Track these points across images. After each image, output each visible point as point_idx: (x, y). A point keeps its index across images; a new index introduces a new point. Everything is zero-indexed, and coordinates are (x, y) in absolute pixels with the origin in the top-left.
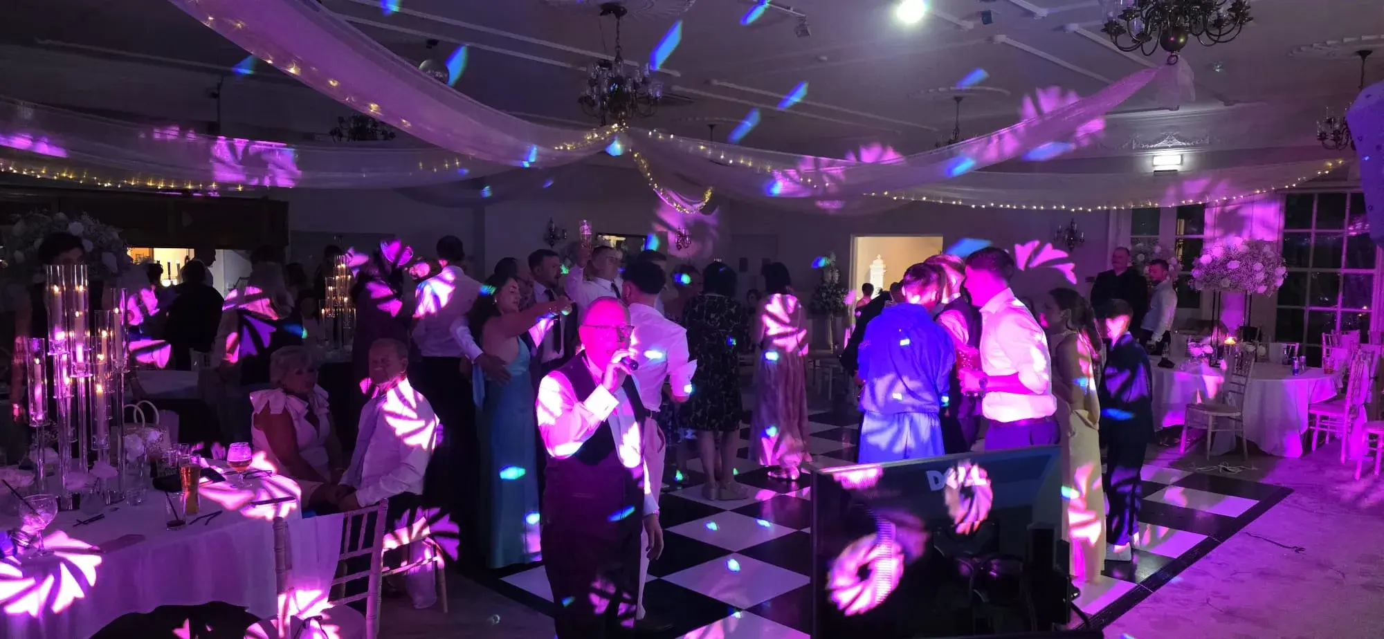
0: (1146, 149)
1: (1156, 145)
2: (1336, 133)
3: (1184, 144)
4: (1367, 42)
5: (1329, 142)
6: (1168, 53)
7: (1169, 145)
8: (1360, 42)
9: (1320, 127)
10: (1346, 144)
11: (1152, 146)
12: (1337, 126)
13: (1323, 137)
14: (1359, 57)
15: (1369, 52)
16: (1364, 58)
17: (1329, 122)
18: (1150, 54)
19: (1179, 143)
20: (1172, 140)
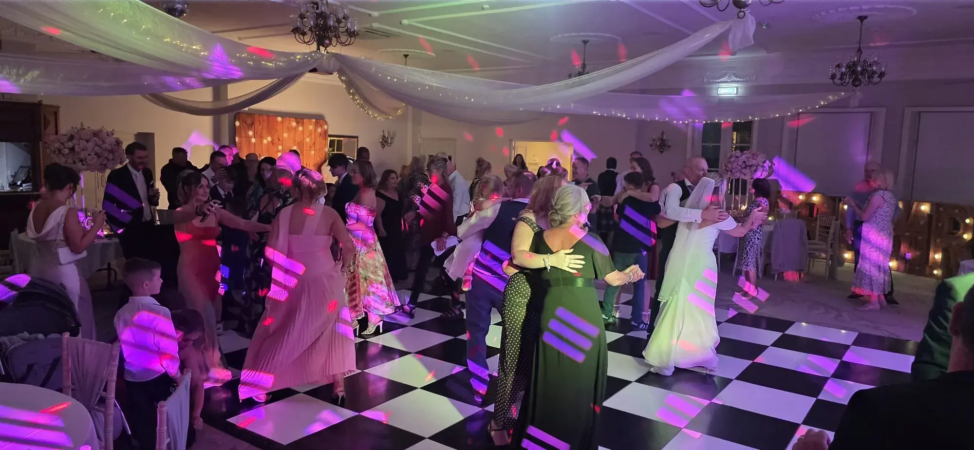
0: (713, 83)
1: (720, 80)
2: (843, 74)
3: (739, 79)
4: (865, 10)
5: (837, 81)
6: (739, 10)
7: (729, 80)
8: (861, 10)
9: (832, 70)
10: (848, 83)
11: (717, 81)
12: (844, 70)
13: (833, 77)
14: (859, 21)
15: (866, 17)
16: (862, 22)
17: (838, 66)
18: (724, 10)
19: (736, 79)
20: (730, 77)
